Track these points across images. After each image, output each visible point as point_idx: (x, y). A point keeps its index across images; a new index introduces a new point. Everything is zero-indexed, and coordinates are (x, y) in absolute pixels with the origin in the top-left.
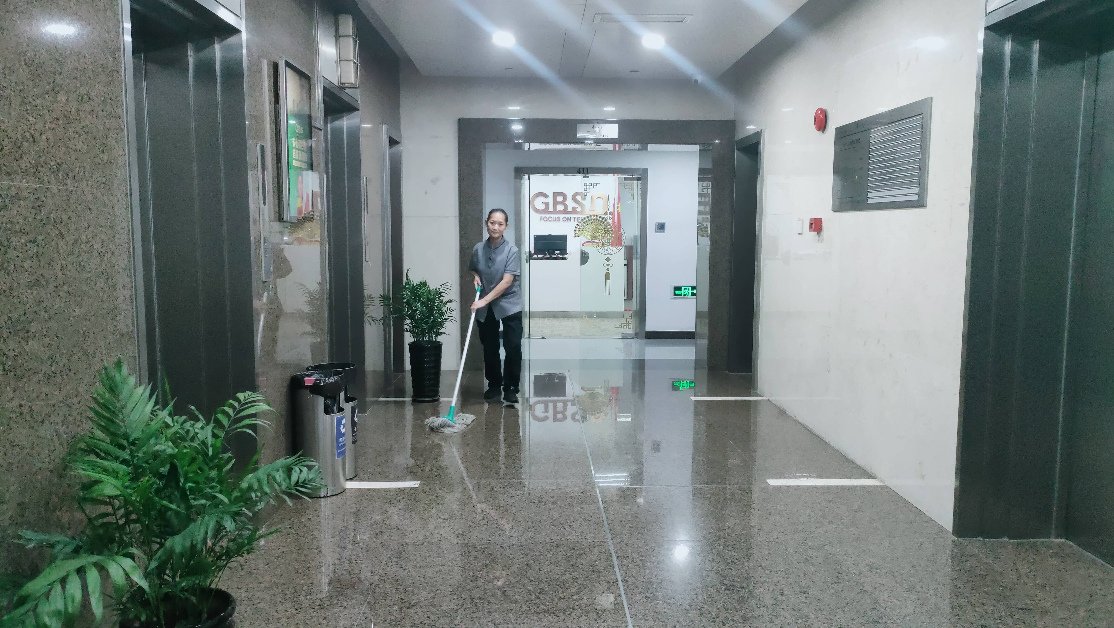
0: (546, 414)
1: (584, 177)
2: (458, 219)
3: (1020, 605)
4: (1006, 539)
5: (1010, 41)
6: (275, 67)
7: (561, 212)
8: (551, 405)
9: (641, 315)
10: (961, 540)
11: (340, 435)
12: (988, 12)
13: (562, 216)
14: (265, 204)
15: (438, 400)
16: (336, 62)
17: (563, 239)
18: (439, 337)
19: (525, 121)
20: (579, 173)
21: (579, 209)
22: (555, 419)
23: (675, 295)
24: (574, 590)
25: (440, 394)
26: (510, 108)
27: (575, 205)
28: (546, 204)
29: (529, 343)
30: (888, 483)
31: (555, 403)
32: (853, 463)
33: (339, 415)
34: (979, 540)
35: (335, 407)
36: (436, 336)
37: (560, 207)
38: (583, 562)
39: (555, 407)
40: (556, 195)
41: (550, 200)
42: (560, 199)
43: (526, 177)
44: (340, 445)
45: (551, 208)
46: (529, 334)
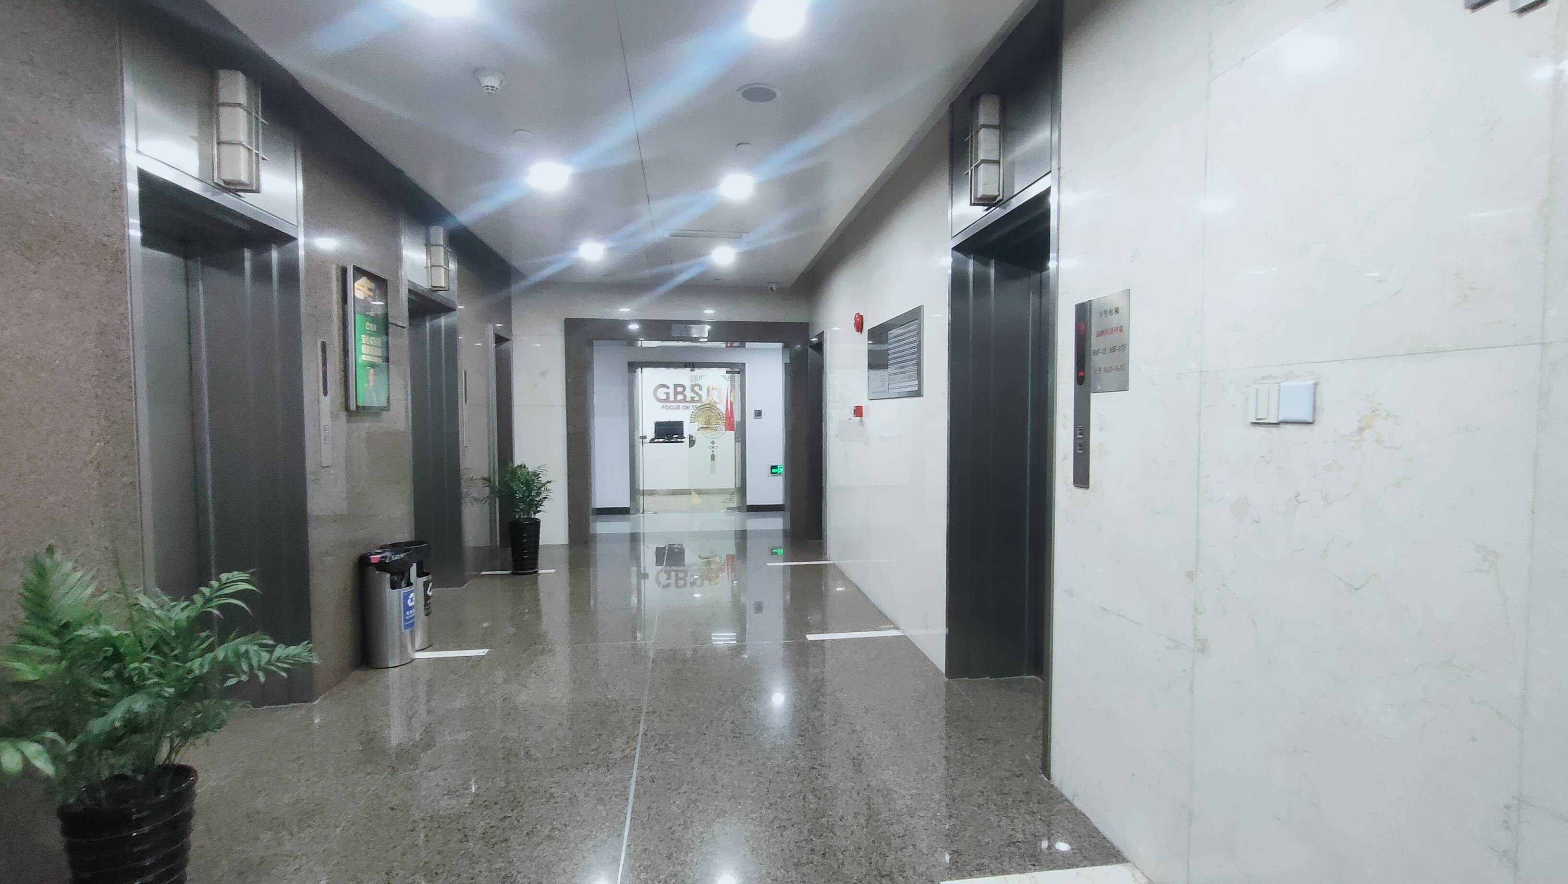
0: (669, 581)
1: (691, 371)
2: (565, 407)
3: (980, 736)
4: (988, 678)
5: (972, 260)
6: (344, 271)
7: (680, 401)
8: (673, 574)
9: (742, 490)
10: (951, 681)
11: (407, 608)
12: (953, 235)
13: (681, 405)
14: (325, 394)
15: (536, 572)
16: (427, 267)
17: (680, 424)
18: (537, 514)
19: (640, 322)
20: (686, 367)
21: (697, 398)
22: (677, 585)
23: (772, 473)
24: (594, 747)
25: (538, 567)
26: (621, 310)
27: (694, 395)
28: (668, 394)
29: (643, 517)
30: (908, 633)
31: (677, 572)
32: (886, 617)
33: (408, 589)
34: (966, 680)
35: (403, 582)
36: (535, 514)
37: (680, 397)
38: (613, 719)
39: (677, 575)
40: (676, 386)
41: (671, 391)
42: (680, 389)
43: (640, 370)
44: (407, 618)
45: (672, 398)
46: (643, 510)
